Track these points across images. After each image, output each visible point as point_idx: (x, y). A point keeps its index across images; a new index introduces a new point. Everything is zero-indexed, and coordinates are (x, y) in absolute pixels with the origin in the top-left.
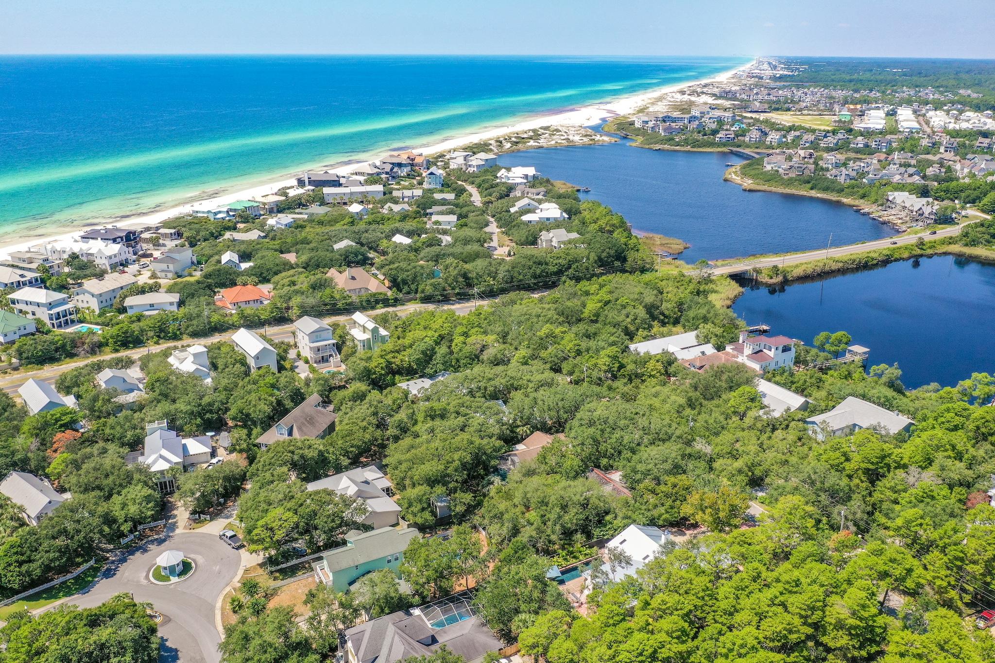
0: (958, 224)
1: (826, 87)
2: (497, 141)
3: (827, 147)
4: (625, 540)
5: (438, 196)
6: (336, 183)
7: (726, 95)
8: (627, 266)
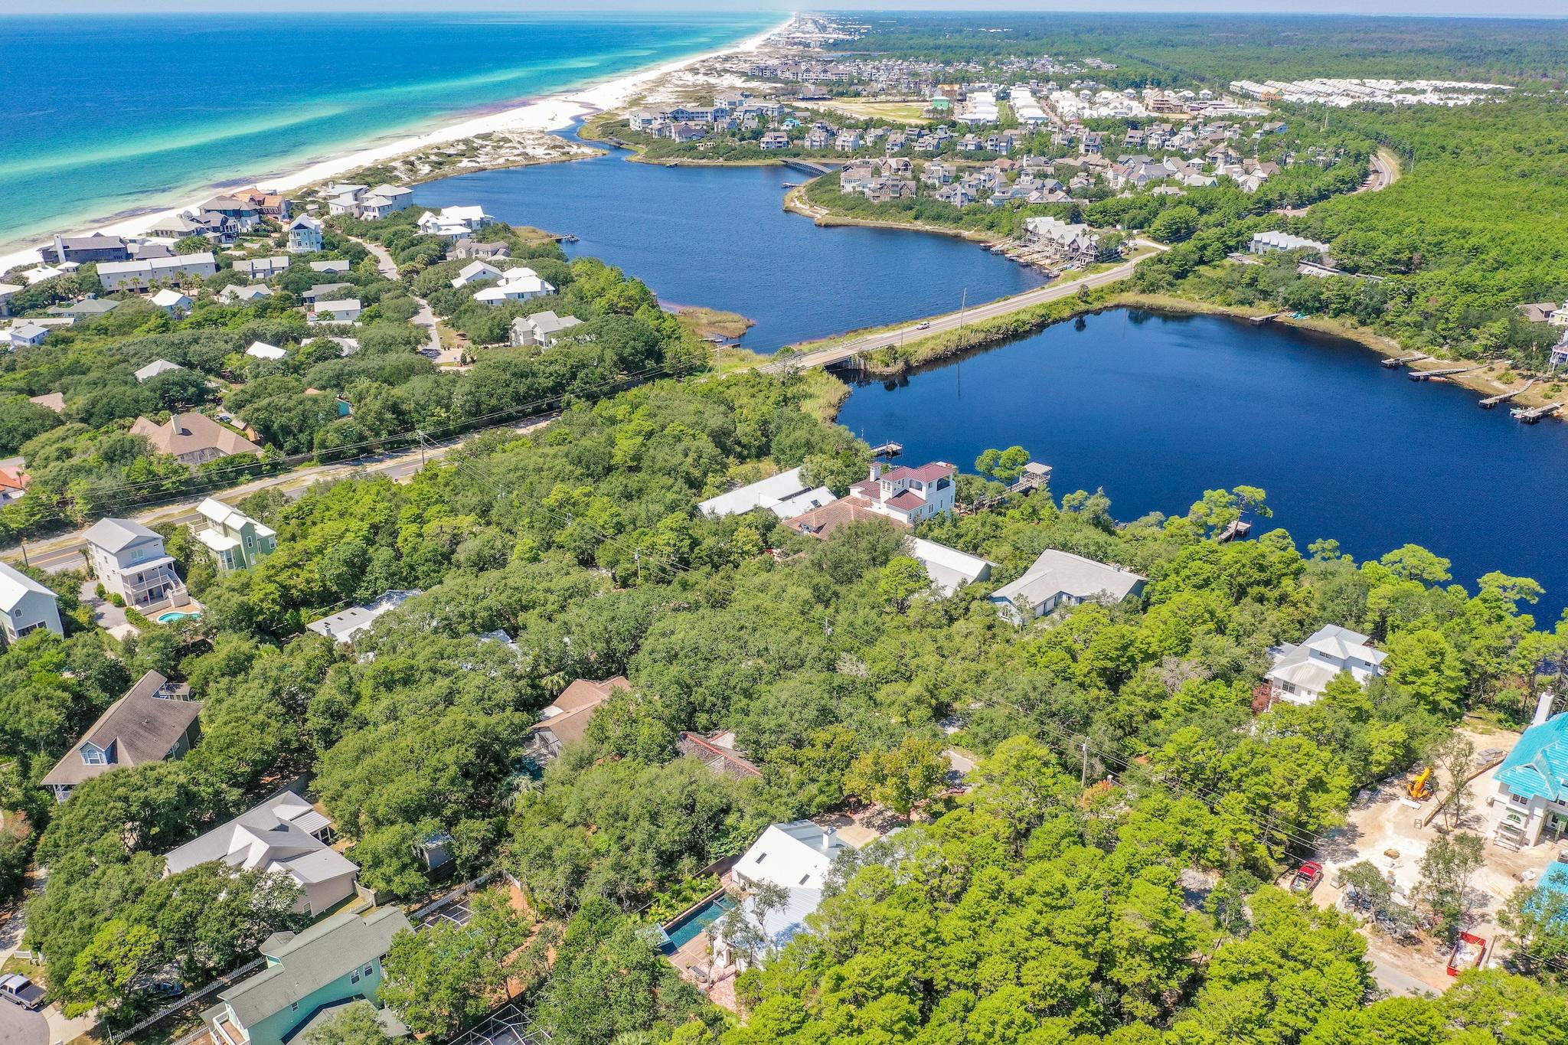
0: (1126, 260)
1: (905, 58)
2: (406, 163)
3: (925, 152)
4: (764, 855)
5: (318, 266)
6: (120, 254)
7: (760, 73)
8: (667, 365)
